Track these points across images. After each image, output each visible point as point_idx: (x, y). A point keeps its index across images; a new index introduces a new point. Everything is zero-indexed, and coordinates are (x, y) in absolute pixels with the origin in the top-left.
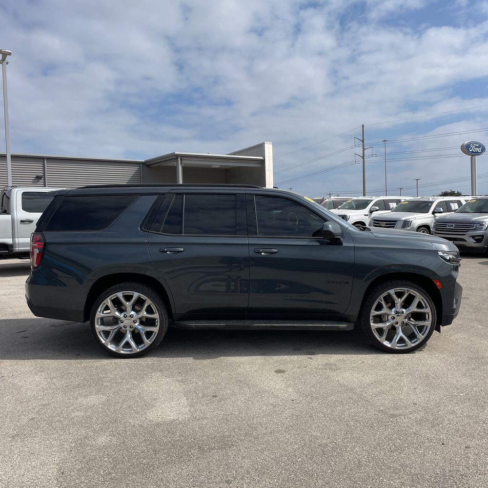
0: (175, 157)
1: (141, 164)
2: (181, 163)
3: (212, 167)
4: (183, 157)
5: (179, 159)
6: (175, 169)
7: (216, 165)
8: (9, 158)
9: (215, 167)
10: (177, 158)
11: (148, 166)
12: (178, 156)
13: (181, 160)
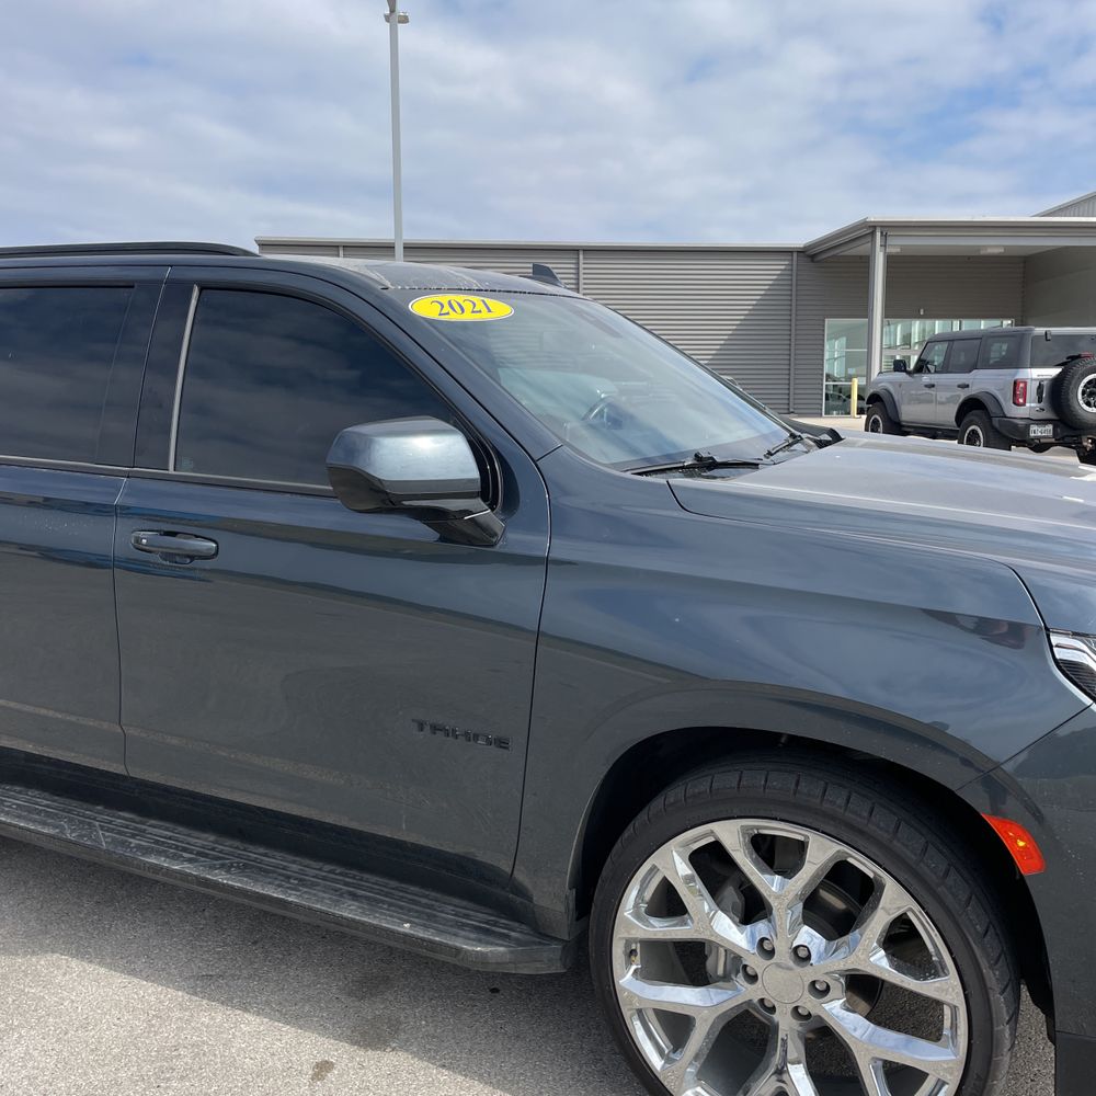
0: (868, 230)
1: (795, 255)
2: (884, 246)
3: (983, 252)
4: (888, 229)
5: (878, 234)
6: (865, 262)
7: (994, 245)
8: (399, 250)
9: (990, 251)
10: (873, 234)
11: (813, 257)
12: (875, 227)
13: (885, 236)
